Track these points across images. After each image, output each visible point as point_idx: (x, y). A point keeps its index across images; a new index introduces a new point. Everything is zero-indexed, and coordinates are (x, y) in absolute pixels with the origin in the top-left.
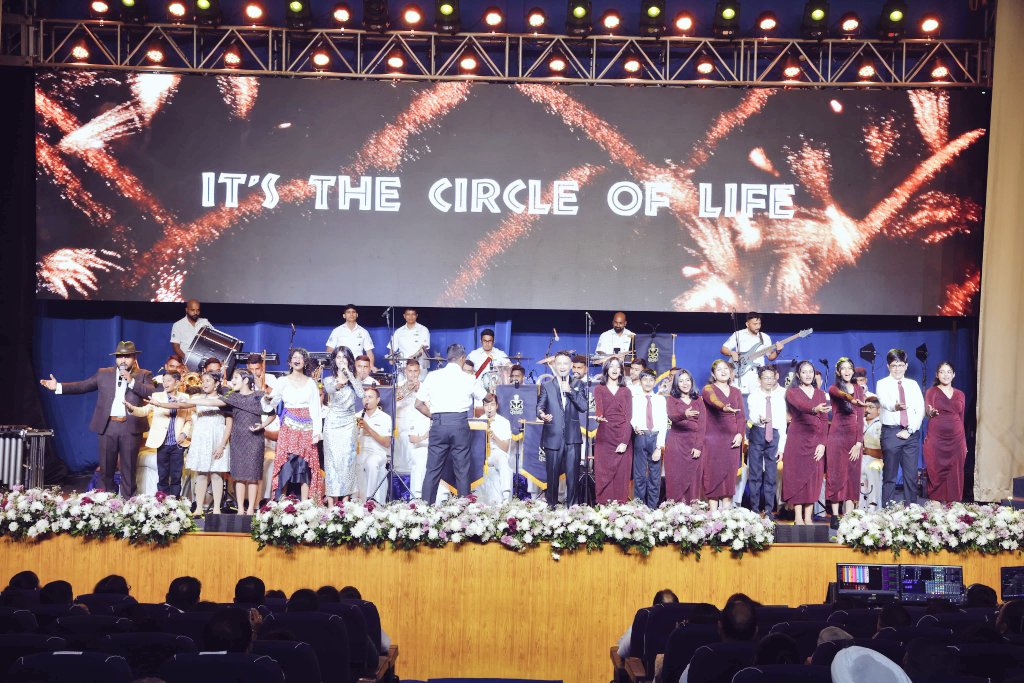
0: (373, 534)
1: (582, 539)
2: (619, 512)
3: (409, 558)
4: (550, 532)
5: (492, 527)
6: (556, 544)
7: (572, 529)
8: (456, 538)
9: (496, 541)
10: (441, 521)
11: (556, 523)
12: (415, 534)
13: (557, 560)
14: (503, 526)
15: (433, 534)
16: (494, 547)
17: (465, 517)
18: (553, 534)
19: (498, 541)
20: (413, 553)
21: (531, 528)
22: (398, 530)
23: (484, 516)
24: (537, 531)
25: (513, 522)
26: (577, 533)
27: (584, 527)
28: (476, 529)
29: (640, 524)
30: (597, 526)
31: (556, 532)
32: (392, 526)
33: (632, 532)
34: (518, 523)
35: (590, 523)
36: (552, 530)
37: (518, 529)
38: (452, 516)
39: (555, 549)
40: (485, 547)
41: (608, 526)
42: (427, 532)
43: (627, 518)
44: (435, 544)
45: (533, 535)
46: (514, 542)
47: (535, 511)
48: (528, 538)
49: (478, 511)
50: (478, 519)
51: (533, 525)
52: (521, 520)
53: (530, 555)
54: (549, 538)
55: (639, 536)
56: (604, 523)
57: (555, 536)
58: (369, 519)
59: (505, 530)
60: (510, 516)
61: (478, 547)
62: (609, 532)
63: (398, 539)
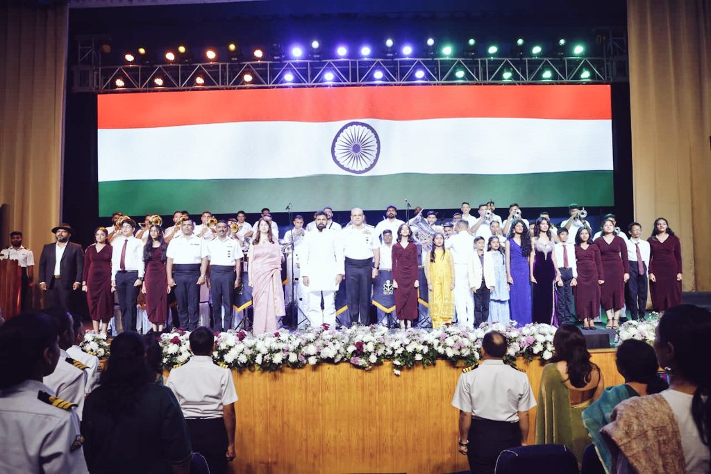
0: (243, 359)
1: (419, 357)
2: (448, 333)
3: (275, 377)
4: (391, 352)
5: (342, 350)
6: (397, 362)
7: (410, 349)
8: (312, 361)
9: (346, 361)
10: (299, 347)
11: (396, 345)
12: (278, 359)
13: (398, 375)
14: (351, 349)
15: (293, 358)
16: (344, 366)
17: (319, 343)
18: (394, 353)
19: (348, 361)
20: (278, 373)
21: (375, 349)
22: (263, 356)
23: (336, 341)
24: (380, 352)
25: (360, 345)
26: (415, 352)
27: (420, 347)
28: (329, 352)
29: (466, 342)
30: (430, 346)
31: (396, 352)
32: (259, 352)
33: (459, 350)
34: (364, 346)
35: (425, 343)
36: (393, 349)
37: (364, 351)
38: (308, 342)
39: (396, 367)
40: (337, 366)
41: (439, 344)
42: (288, 356)
43: (456, 337)
44: (295, 366)
45: (377, 356)
46: (362, 362)
47: (378, 335)
48: (373, 359)
49: (330, 337)
50: (330, 344)
51: (376, 348)
52: (366, 343)
53: (376, 372)
54: (391, 357)
55: (466, 352)
56: (436, 342)
57: (396, 355)
58: (240, 347)
59: (354, 352)
60: (357, 340)
61: (332, 367)
62: (441, 350)
63: (264, 362)
